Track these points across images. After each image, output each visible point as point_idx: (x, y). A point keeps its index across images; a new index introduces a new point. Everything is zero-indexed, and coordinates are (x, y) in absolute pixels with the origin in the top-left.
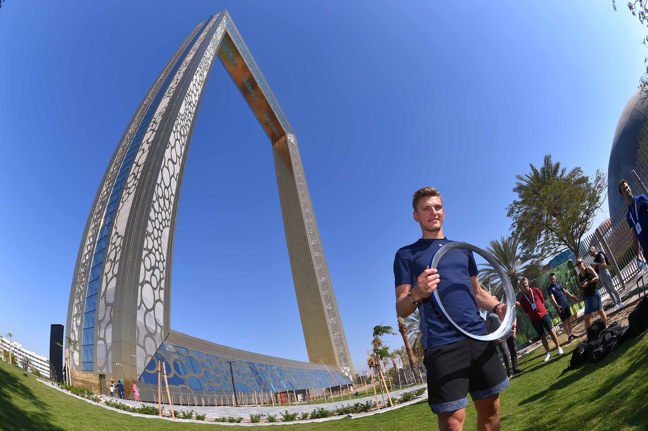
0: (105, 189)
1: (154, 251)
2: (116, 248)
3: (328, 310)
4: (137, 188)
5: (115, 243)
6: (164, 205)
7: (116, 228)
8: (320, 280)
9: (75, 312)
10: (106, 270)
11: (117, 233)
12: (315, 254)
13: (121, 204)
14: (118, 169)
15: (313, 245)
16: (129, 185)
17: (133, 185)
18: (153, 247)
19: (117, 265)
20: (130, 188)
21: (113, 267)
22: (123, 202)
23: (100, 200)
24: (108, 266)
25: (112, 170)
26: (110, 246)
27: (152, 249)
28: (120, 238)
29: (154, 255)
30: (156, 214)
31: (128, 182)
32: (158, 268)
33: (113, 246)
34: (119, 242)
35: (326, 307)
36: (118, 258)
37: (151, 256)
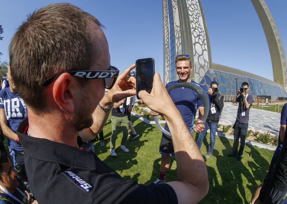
0: (165, 12)
1: (197, 28)
2: (178, 32)
3: (281, 54)
4: (178, 5)
5: (177, 30)
6: (195, 7)
7: (175, 24)
8: (277, 38)
9: (167, 65)
10: (176, 43)
11: (176, 26)
12: (272, 24)
13: (174, 14)
14: (166, 2)
15: (270, 20)
16: (174, 5)
17: (176, 4)
18: (196, 26)
19: (180, 39)
20: (175, 6)
21: (179, 40)
22: (174, 13)
23: (165, 17)
24: (176, 41)
25: (164, 4)
26: (175, 32)
27: (196, 27)
28: (178, 27)
29: (198, 30)
30: (192, 12)
31: (173, 4)
32: (201, 35)
33: (177, 32)
34: (178, 29)
35: (281, 53)
36: (180, 36)
37: (196, 30)
